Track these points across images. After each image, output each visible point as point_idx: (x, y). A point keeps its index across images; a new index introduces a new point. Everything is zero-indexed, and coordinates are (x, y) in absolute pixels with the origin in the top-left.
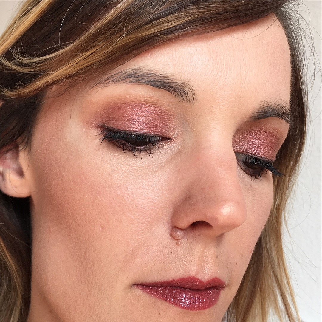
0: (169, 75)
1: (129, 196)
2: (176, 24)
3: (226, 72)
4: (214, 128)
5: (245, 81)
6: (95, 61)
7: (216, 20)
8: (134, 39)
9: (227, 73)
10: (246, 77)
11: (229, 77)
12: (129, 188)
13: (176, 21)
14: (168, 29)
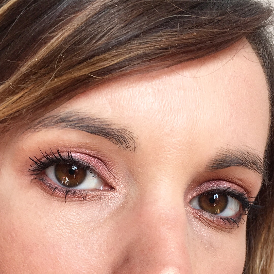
0: (106, 120)
1: (63, 257)
2: (113, 63)
3: (173, 116)
4: (161, 180)
5: (197, 126)
6: (24, 105)
7: (161, 56)
8: (65, 81)
9: (176, 117)
10: (198, 121)
11: (178, 121)
12: (63, 248)
13: (113, 59)
14: (104, 68)
